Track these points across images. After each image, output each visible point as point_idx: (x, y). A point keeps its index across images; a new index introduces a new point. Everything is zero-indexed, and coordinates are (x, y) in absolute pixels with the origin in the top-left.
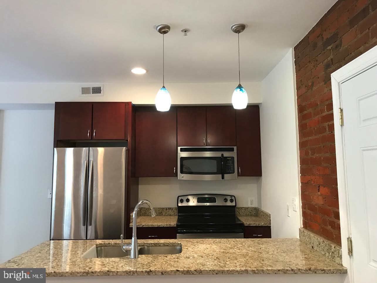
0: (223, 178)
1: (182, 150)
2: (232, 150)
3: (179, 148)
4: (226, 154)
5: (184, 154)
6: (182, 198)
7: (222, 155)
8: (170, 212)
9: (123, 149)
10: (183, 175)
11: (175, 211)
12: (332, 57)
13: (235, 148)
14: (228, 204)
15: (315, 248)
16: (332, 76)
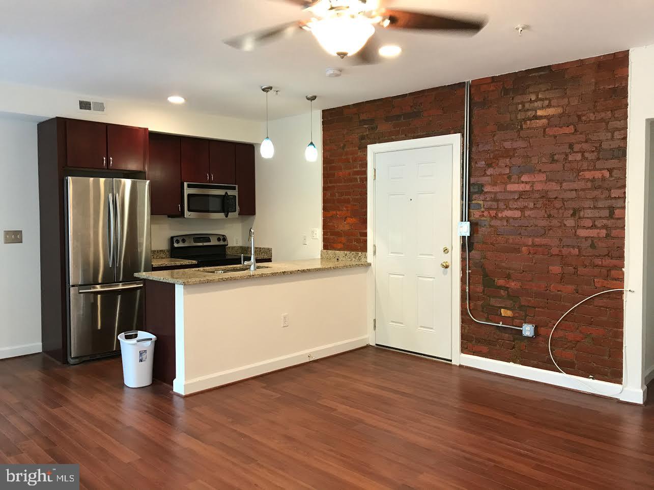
0: (227, 216)
1: (189, 186)
2: (234, 188)
3: (186, 184)
4: (230, 193)
5: (193, 191)
6: (178, 238)
7: (226, 193)
8: (162, 255)
9: (146, 182)
10: (190, 213)
11: (167, 253)
12: (367, 133)
13: (237, 186)
14: (222, 243)
15: (340, 259)
16: (369, 147)
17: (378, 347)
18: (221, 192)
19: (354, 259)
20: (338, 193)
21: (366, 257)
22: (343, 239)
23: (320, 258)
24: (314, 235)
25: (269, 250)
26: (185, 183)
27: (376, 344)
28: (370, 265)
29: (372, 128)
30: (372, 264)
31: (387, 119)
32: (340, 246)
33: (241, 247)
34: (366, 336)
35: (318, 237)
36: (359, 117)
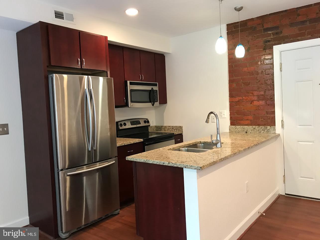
0: (153, 105)
1: (131, 84)
2: (156, 85)
4: (154, 88)
5: (133, 87)
6: (121, 123)
7: (152, 88)
10: (132, 104)
12: (272, 37)
13: (157, 83)
14: (147, 124)
15: (249, 133)
16: (275, 47)
17: (287, 196)
18: (149, 88)
19: (262, 132)
20: (244, 83)
21: (274, 129)
22: (251, 117)
23: (228, 131)
24: (223, 115)
25: (181, 127)
26: (128, 81)
27: (286, 194)
28: (279, 135)
29: (277, 33)
30: (281, 135)
31: (292, 25)
32: (247, 122)
33: (156, 126)
34: (277, 188)
35: (226, 117)
36: (263, 26)
